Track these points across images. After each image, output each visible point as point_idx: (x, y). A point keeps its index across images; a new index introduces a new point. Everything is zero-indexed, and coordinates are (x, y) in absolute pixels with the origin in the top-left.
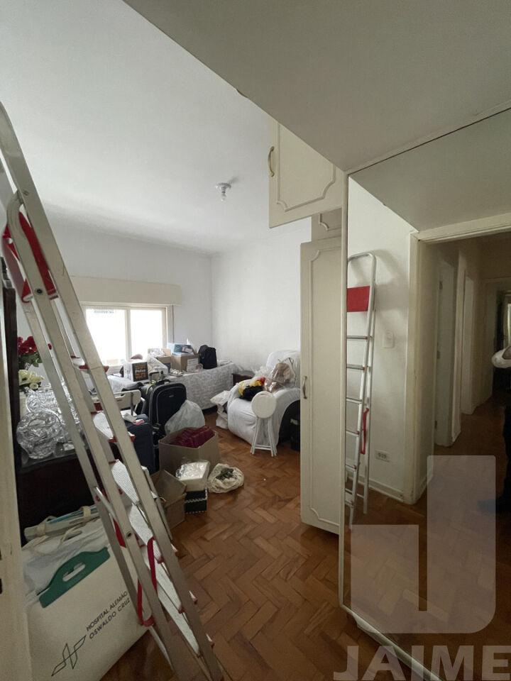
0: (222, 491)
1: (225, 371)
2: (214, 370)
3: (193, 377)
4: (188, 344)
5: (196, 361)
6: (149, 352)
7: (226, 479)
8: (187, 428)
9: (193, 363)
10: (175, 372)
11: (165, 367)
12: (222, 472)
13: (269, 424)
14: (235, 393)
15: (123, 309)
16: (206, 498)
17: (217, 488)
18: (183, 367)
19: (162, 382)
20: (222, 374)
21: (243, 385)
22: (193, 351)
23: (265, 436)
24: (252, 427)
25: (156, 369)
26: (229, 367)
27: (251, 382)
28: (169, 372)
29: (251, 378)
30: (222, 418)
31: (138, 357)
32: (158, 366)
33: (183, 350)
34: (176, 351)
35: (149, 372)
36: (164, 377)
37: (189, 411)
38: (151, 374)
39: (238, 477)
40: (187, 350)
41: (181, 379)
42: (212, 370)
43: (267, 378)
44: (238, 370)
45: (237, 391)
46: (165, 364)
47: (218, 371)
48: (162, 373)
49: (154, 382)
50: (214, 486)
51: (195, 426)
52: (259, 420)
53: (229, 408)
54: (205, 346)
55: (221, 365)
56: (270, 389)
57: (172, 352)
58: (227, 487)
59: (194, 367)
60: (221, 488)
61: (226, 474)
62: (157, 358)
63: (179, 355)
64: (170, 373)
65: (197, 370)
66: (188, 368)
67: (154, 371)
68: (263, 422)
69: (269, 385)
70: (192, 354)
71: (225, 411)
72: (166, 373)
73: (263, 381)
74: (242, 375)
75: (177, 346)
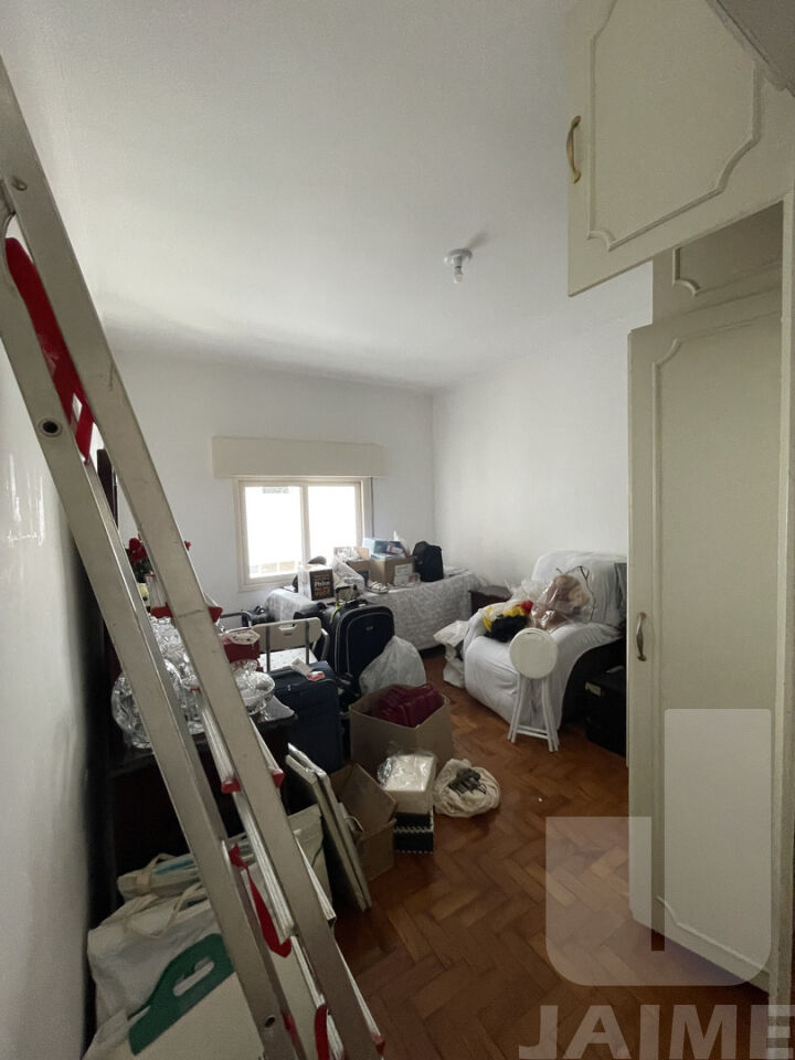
0: (460, 815)
1: (456, 586)
2: (439, 584)
3: (404, 594)
4: (396, 539)
5: (410, 567)
6: (336, 553)
7: (468, 793)
8: (397, 686)
9: (403, 572)
10: (376, 586)
11: (360, 578)
12: (458, 775)
13: (544, 689)
14: (477, 626)
15: (297, 485)
16: (432, 828)
17: (451, 806)
18: (389, 579)
19: (355, 604)
20: (452, 591)
21: (491, 612)
22: (404, 551)
23: (535, 710)
24: (511, 692)
25: (346, 581)
26: (463, 579)
27: (506, 609)
28: (366, 584)
29: (505, 600)
30: (453, 668)
31: (320, 561)
32: (349, 576)
33: (388, 550)
34: (375, 552)
35: (336, 587)
36: (358, 595)
37: (398, 655)
38: (339, 589)
39: (489, 790)
40: (395, 549)
41: (385, 597)
42: (434, 583)
43: (536, 602)
44: (480, 586)
45: (481, 623)
46: (359, 573)
47: (445, 585)
48: (355, 588)
49: (342, 603)
50: (445, 803)
51: (408, 683)
52: (524, 680)
53: (467, 651)
54: (424, 543)
55: (451, 576)
56: (543, 623)
57: (371, 552)
58: (471, 809)
59: (407, 578)
60: (457, 808)
61: (466, 781)
62: (348, 563)
63: (382, 558)
64: (369, 589)
65: (411, 584)
66: (396, 580)
67: (343, 584)
68: (532, 685)
69: (540, 616)
70: (403, 556)
71: (460, 657)
72: (361, 587)
73: (527, 607)
74: (488, 593)
75: (378, 543)
